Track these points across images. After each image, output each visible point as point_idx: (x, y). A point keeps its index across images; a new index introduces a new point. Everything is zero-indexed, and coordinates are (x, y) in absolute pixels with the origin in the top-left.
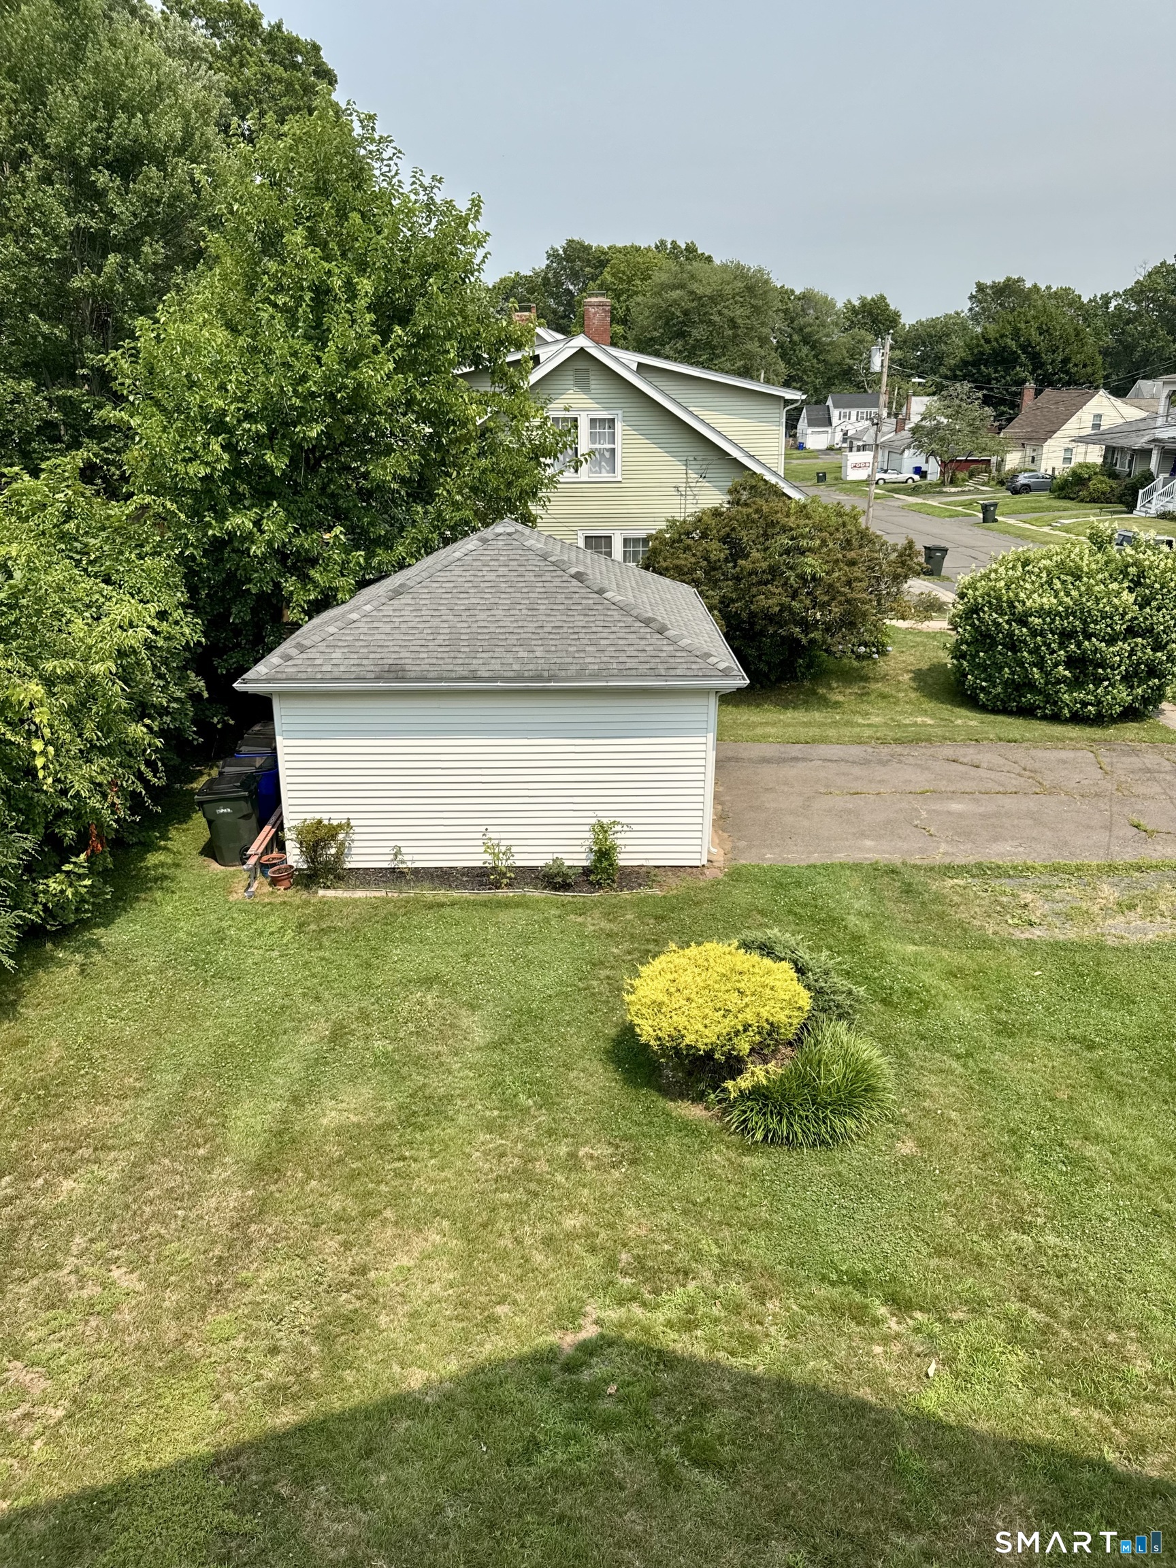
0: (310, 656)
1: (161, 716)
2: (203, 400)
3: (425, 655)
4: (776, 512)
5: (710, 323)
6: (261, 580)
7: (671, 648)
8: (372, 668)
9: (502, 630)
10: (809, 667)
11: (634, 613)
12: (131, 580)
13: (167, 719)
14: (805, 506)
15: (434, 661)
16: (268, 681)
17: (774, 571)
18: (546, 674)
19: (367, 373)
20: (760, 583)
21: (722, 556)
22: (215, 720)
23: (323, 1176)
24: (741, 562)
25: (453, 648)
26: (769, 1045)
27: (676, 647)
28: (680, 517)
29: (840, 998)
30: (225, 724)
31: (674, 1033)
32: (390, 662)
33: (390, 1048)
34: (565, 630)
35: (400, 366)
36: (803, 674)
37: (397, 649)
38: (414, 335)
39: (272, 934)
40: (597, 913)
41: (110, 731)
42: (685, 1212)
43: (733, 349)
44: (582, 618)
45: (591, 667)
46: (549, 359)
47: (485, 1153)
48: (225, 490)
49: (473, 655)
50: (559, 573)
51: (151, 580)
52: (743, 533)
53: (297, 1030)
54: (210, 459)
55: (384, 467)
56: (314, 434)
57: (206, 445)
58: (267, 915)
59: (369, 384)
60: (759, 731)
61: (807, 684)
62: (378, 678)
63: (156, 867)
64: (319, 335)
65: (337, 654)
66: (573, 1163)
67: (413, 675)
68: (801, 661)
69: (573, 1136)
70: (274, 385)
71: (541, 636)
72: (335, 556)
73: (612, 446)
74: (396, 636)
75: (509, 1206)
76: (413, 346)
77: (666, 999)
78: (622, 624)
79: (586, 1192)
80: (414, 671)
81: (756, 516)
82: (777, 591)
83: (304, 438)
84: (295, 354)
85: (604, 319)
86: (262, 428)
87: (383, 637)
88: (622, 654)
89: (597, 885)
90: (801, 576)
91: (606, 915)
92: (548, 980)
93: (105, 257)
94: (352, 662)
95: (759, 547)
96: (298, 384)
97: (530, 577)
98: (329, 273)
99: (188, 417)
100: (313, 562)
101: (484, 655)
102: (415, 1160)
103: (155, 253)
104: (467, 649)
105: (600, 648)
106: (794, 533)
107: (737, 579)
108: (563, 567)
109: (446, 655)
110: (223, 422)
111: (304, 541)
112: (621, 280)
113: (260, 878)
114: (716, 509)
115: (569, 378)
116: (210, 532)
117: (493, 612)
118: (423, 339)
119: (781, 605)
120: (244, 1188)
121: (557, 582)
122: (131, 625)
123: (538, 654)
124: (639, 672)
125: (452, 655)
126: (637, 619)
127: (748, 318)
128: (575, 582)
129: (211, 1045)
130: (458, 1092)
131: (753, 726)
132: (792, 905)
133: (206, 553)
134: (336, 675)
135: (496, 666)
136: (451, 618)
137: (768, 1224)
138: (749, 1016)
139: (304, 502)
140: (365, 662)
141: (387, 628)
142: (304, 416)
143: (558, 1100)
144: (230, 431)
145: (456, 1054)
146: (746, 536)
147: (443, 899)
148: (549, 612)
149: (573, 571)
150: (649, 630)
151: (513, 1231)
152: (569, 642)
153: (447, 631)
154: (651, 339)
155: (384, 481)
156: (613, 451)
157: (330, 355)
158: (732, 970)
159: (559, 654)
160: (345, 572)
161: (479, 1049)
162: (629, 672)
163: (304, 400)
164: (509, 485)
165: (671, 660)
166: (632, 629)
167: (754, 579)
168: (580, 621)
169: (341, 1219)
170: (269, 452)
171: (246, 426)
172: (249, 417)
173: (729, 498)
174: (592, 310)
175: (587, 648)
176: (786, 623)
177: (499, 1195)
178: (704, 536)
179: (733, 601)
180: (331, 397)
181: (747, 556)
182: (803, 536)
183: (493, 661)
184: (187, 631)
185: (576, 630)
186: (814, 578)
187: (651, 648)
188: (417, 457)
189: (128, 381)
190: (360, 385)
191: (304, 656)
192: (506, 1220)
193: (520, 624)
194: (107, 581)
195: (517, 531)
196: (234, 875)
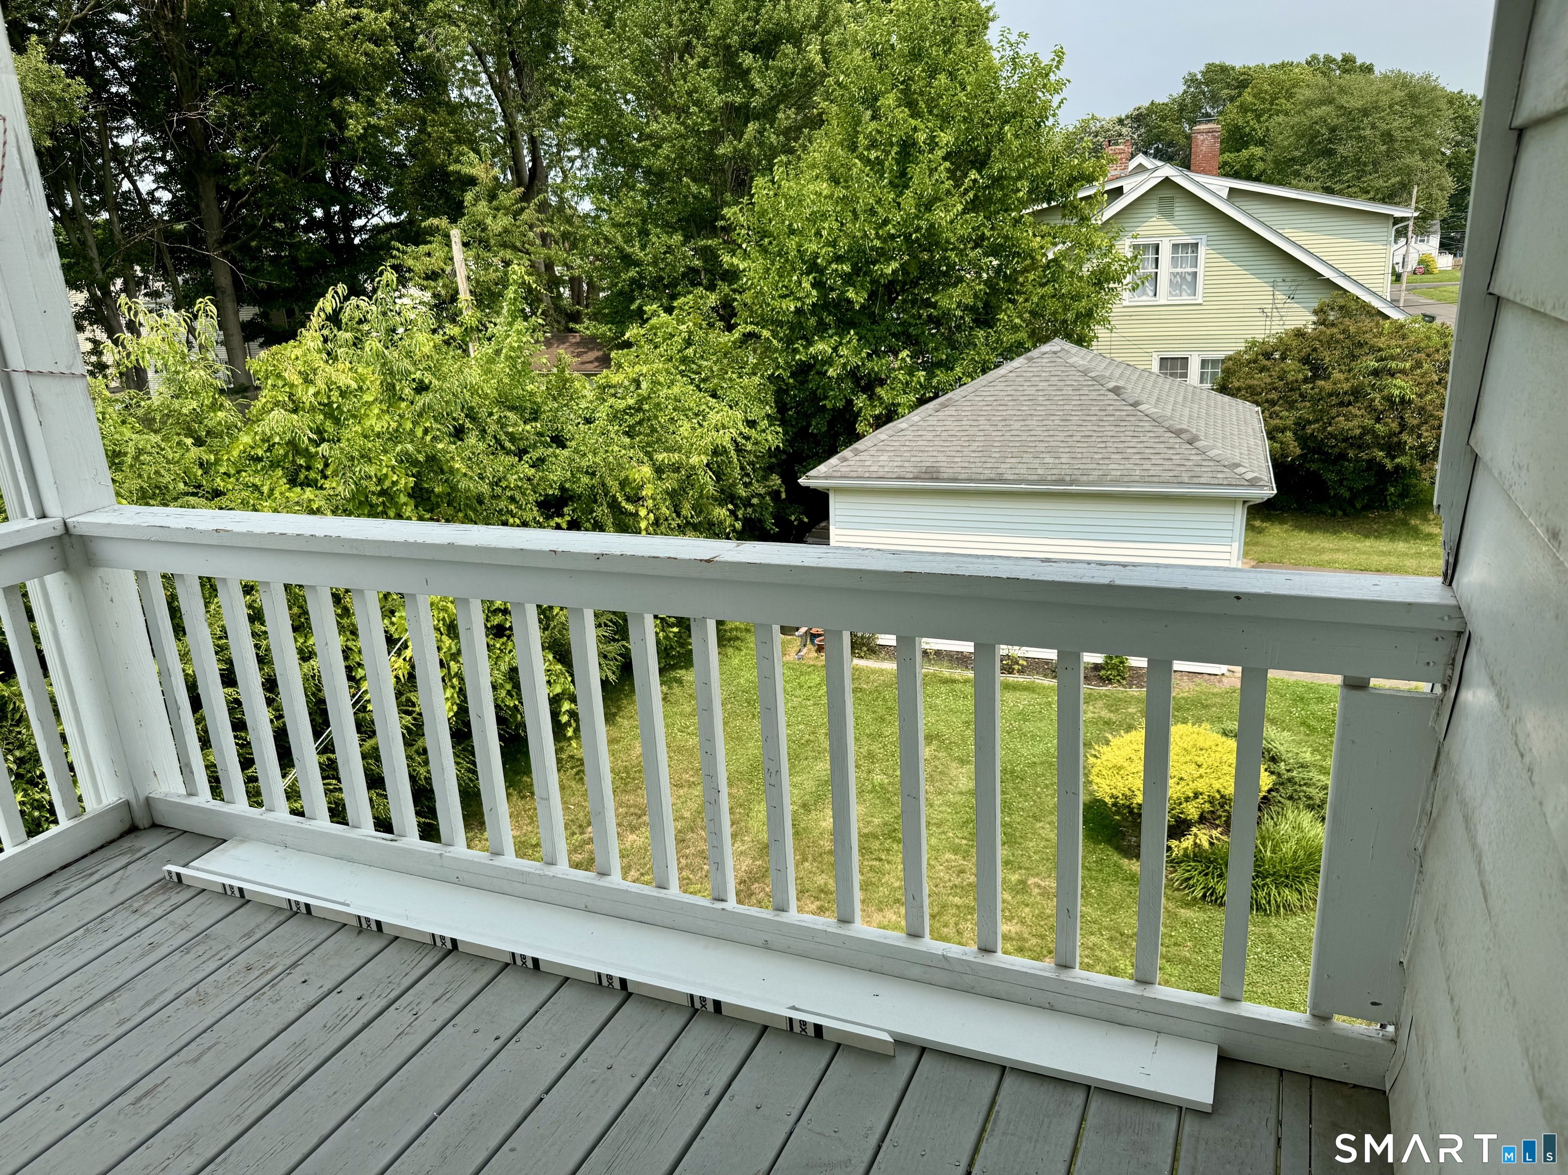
0: (862, 458)
1: (745, 507)
2: (800, 245)
3: (959, 460)
4: (1365, 332)
5: (1361, 138)
6: (835, 397)
7: (1199, 457)
8: (911, 469)
9: (1033, 439)
10: (1403, 495)
11: (1167, 424)
12: (732, 395)
13: (749, 510)
14: (1402, 326)
15: (966, 465)
16: (826, 478)
17: (1357, 393)
18: (1068, 478)
19: (940, 216)
20: (1341, 404)
21: (1301, 376)
22: (793, 518)
23: (814, 860)
24: (1321, 383)
25: (985, 454)
26: (1220, 816)
27: (1204, 457)
28: (1260, 338)
29: (1312, 791)
30: (801, 521)
31: (1128, 793)
32: (928, 464)
33: (886, 781)
34: (1094, 439)
35: (973, 206)
36: (1395, 503)
37: (935, 454)
38: (990, 177)
39: (810, 687)
40: (1100, 704)
41: (701, 512)
42: (1111, 939)
43: (1387, 166)
44: (1112, 428)
45: (1114, 473)
46: (1132, 190)
47: (948, 868)
48: (813, 321)
49: (1002, 460)
50: (1097, 387)
51: (747, 395)
52: (1326, 353)
53: (815, 758)
54: (801, 295)
55: (951, 297)
56: (889, 271)
57: (800, 283)
58: (809, 673)
59: (940, 224)
60: (1326, 557)
61: (1399, 514)
62: (915, 478)
63: (731, 630)
64: (901, 181)
65: (884, 457)
66: (1022, 888)
67: (945, 476)
68: (1392, 489)
69: (1026, 869)
70: (859, 231)
71: (1070, 444)
72: (900, 376)
73: (1194, 270)
74: (936, 443)
75: (958, 907)
76: (987, 187)
77: (1126, 764)
78: (1152, 434)
79: (1027, 910)
80: (947, 472)
81: (1342, 337)
82: (1359, 413)
83: (881, 275)
84: (879, 202)
85: (1213, 145)
86: (847, 268)
87: (925, 443)
88: (1147, 462)
89: (1107, 680)
90: (1389, 399)
91: (1109, 707)
92: (1037, 751)
93: (746, 125)
94: (896, 464)
95: (1343, 367)
96: (881, 228)
97: (1068, 391)
98: (915, 129)
99: (787, 260)
100: (882, 383)
101: (1013, 460)
102: (888, 862)
103: (788, 118)
104: (997, 455)
105: (1125, 456)
106: (1383, 354)
107: (1315, 401)
108: (1103, 382)
109: (977, 460)
110: (816, 264)
111: (875, 365)
112: (1263, 101)
113: (809, 646)
114: (1299, 330)
115: (1153, 207)
116: (798, 357)
117: (1027, 423)
118: (998, 181)
119: (1363, 428)
120: (754, 859)
121: (1093, 395)
122: (724, 427)
123: (1063, 461)
124: (1162, 479)
125: (983, 459)
126: (1169, 430)
127: (1409, 129)
128: (1112, 396)
129: (749, 760)
130: (935, 821)
131: (1323, 551)
132: (1308, 717)
133: (793, 375)
134: (880, 474)
135: (1022, 470)
136: (988, 427)
137: (1187, 962)
138: (1201, 785)
139: (880, 330)
140: (906, 464)
141: (930, 436)
142: (884, 255)
143: (1020, 840)
144: (821, 271)
145: (940, 794)
146: (1327, 356)
147: (957, 677)
148: (1080, 423)
149: (1111, 385)
150: (1179, 440)
151: (956, 924)
152: (1096, 450)
153: (982, 438)
154: (1293, 159)
155: (949, 309)
156: (1195, 274)
157: (908, 199)
158: (1194, 746)
159: (1084, 461)
160: (908, 390)
161: (961, 793)
162: (1150, 479)
163: (884, 241)
164: (1066, 309)
165: (1196, 469)
166: (1161, 439)
167: (1334, 400)
168: (1110, 430)
169: (822, 891)
170: (851, 289)
171: (834, 266)
172: (838, 259)
173: (1315, 318)
174: (1200, 137)
175: (1113, 456)
176: (1369, 447)
177: (951, 898)
178: (1283, 358)
179: (1309, 422)
180: (907, 237)
181: (1327, 378)
182: (1393, 358)
183: (1020, 466)
184: (770, 438)
185: (1104, 439)
186: (1403, 401)
187: (1178, 457)
188: (982, 287)
189: (743, 232)
190: (932, 226)
191: (857, 458)
192: (953, 916)
193: (1051, 433)
194: (714, 396)
195: (1063, 349)
196: (790, 642)
